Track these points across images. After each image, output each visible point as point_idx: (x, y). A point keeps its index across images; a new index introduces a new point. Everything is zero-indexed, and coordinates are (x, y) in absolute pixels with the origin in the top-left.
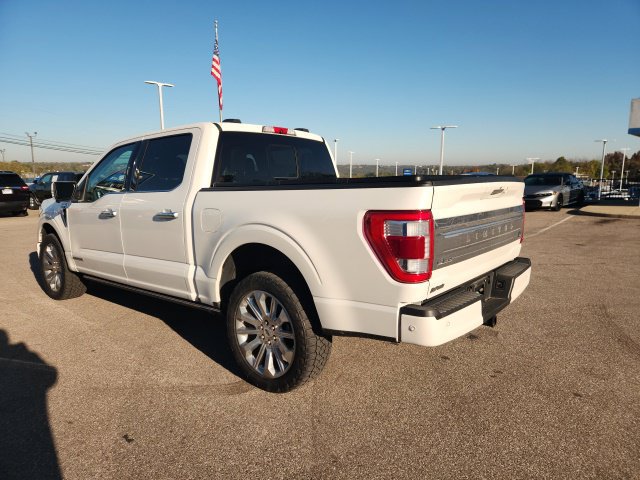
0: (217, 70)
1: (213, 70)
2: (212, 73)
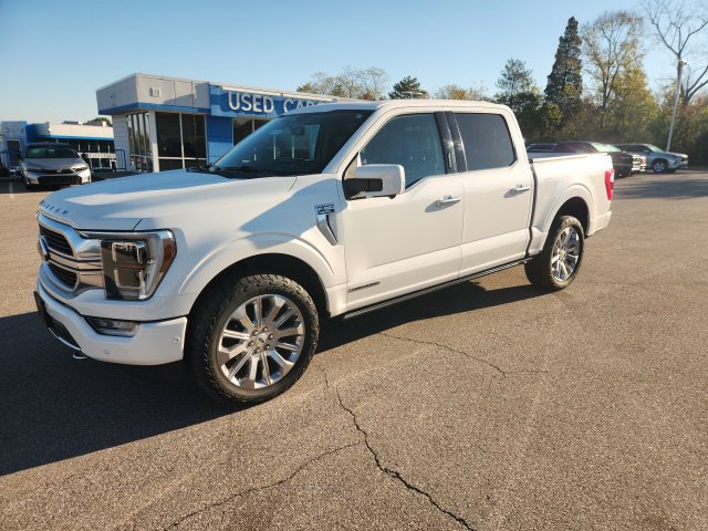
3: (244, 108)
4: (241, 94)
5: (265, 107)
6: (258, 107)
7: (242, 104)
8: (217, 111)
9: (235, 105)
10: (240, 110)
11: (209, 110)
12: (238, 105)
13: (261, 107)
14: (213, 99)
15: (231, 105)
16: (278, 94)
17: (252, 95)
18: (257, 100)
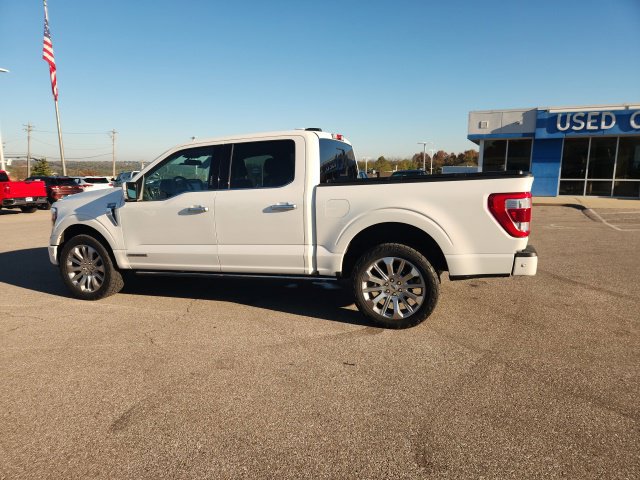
0: (50, 54)
1: (46, 54)
2: (45, 58)
3: (574, 128)
4: (574, 114)
5: (603, 123)
6: (593, 124)
7: (573, 123)
8: (543, 134)
9: (563, 125)
10: (570, 130)
11: (533, 134)
12: (568, 125)
13: (598, 124)
14: (540, 123)
15: (559, 126)
16: (623, 108)
17: (587, 114)
18: (593, 117)
